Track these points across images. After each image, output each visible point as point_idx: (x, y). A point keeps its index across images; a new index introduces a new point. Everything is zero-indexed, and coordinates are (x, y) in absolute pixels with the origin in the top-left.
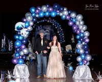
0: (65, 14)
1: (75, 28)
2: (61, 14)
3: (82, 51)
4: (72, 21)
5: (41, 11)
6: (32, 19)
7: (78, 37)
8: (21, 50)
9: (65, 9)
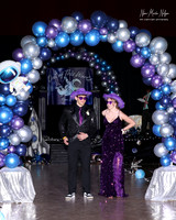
0: (121, 37)
1: (148, 72)
2: (112, 38)
3: (167, 131)
4: (140, 54)
5: (60, 32)
6: (37, 53)
7: (157, 95)
8: (12, 130)
9: (122, 25)
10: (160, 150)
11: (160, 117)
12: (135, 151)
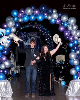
0: (54, 17)
1: (67, 34)
2: (50, 18)
3: (76, 63)
4: (63, 25)
5: (25, 15)
6: (14, 25)
9: (54, 12)
10: (73, 72)
11: (73, 56)
12: (61, 72)
